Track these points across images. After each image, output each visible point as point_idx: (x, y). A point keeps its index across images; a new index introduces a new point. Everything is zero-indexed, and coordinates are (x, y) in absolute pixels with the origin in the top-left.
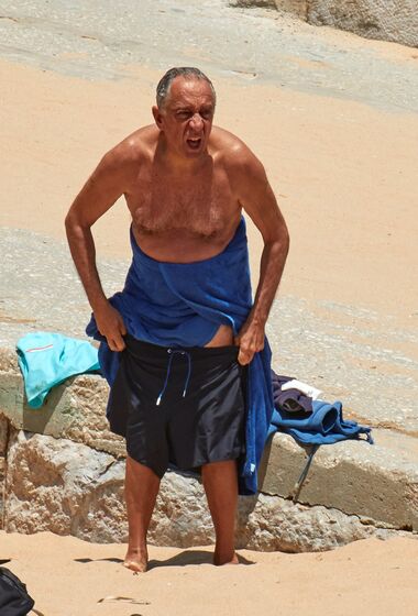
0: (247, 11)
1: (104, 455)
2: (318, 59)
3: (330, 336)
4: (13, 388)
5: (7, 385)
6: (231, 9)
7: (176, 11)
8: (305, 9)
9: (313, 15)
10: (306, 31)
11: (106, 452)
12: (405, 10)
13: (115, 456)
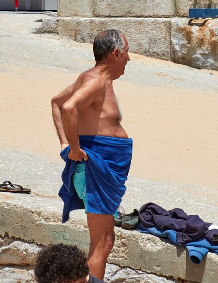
0: (43, 35)
1: (113, 266)
2: (91, 59)
3: (199, 202)
4: (62, 232)
5: (57, 230)
6: (34, 34)
7: (8, 36)
8: (74, 34)
9: (79, 37)
10: (76, 45)
11: (115, 264)
12: (129, 34)
13: (119, 266)
